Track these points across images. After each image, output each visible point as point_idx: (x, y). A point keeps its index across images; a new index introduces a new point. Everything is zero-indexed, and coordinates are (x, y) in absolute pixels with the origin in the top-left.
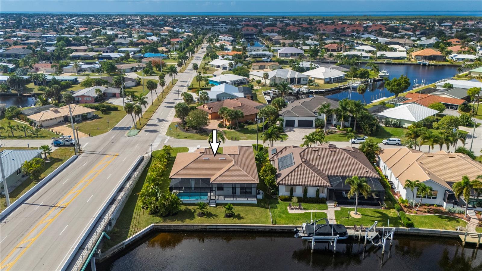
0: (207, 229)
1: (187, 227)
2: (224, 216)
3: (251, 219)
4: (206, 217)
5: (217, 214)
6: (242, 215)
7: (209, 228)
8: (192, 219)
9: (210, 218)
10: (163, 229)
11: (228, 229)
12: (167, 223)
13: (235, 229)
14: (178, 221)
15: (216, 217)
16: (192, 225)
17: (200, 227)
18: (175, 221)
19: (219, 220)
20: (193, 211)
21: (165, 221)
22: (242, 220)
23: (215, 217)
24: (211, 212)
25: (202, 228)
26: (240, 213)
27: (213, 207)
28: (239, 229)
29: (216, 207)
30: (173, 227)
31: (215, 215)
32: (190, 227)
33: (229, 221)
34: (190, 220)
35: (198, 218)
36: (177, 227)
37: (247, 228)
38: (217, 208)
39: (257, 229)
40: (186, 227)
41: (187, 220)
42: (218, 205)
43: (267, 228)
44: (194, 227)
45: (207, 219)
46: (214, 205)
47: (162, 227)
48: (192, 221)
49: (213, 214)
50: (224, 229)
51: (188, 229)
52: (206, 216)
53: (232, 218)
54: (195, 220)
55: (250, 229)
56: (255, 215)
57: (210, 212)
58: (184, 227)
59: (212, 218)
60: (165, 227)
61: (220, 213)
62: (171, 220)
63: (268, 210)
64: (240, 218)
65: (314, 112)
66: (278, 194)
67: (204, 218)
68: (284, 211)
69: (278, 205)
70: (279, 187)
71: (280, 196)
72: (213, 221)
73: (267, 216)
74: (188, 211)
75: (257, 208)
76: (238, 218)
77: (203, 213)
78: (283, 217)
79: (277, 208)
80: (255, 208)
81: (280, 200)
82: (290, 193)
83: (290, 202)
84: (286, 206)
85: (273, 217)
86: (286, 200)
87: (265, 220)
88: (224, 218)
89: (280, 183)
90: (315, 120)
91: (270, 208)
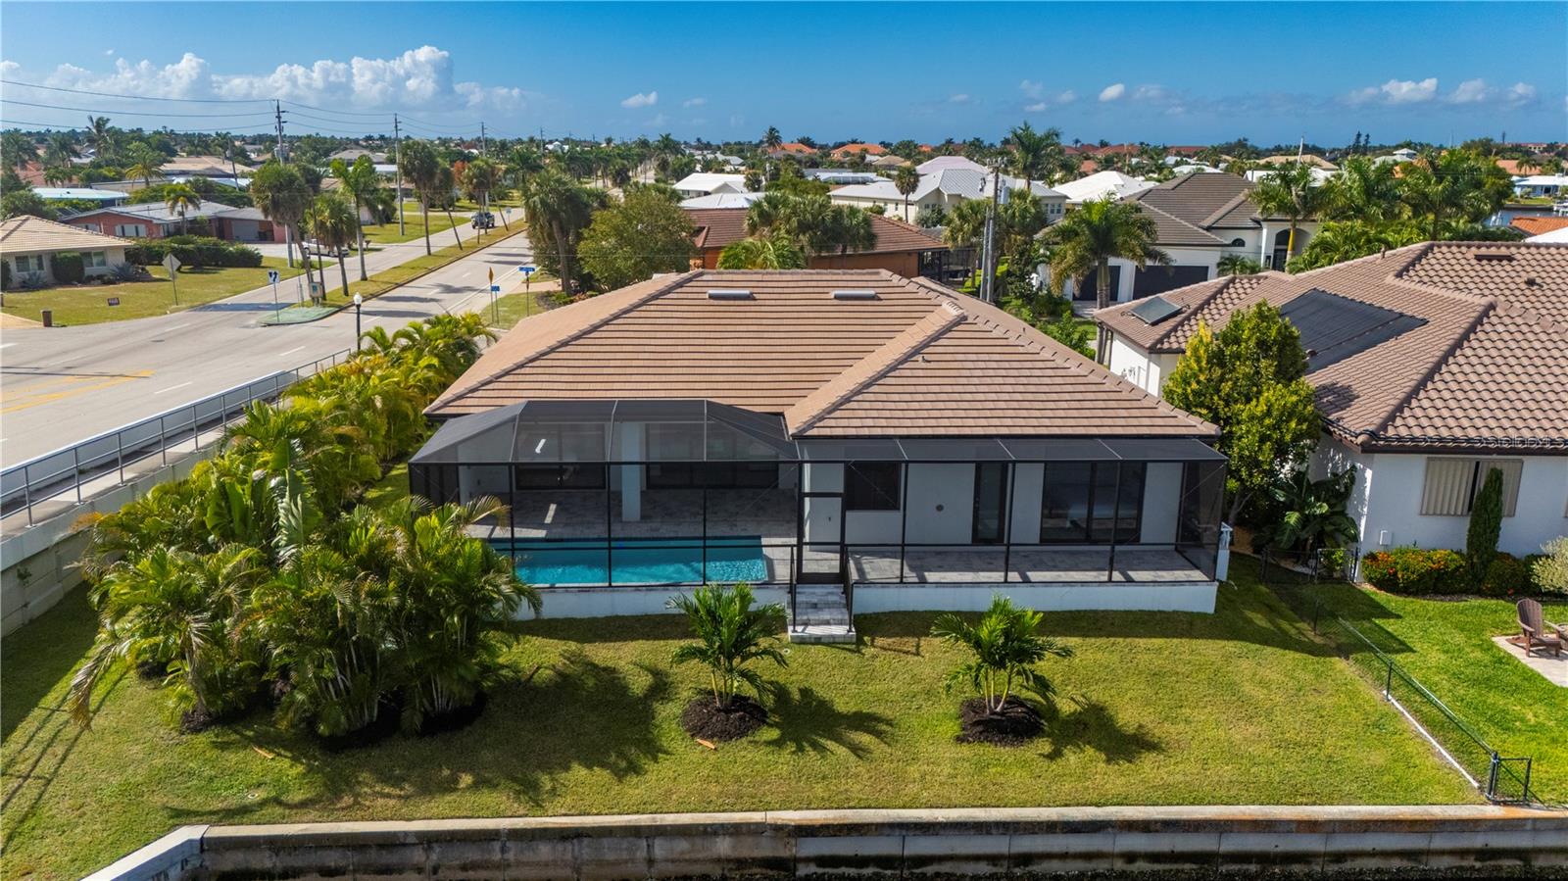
0: (803, 871)
1: (584, 848)
2: (952, 728)
3: (1232, 754)
4: (778, 743)
5: (878, 710)
6: (1128, 716)
7: (822, 861)
8: (634, 769)
9: (819, 750)
11: (1027, 859)
12: (358, 810)
13: (1102, 866)
14: (476, 782)
15: (878, 734)
16: (636, 832)
17: (723, 847)
18: (449, 786)
19: (914, 771)
20: (639, 683)
22: (1151, 768)
23: (864, 738)
24: (821, 693)
26: (1098, 695)
27: (831, 642)
28: (1141, 866)
29: (860, 642)
31: (864, 721)
32: (610, 851)
33: (1018, 776)
34: (604, 776)
35: (695, 756)
37: (1231, 844)
38: (868, 651)
39: (1339, 857)
40: (562, 851)
41: (575, 773)
42: (868, 626)
43: (1439, 842)
44: (660, 848)
45: (786, 758)
46: (840, 630)
48: (636, 789)
49: (842, 705)
50: (985, 869)
52: (775, 734)
53: (1044, 746)
54: (657, 774)
55: (1264, 858)
56: (1249, 711)
57: (806, 692)
58: (545, 850)
59: (842, 751)
61: (920, 700)
62: (397, 782)
63: (1339, 663)
64: (1125, 745)
65: (1209, 229)
66: (1355, 538)
67: (759, 755)
68: (1499, 674)
69: (1390, 625)
70: (1369, 474)
71: (1372, 557)
72: (858, 776)
73: (1379, 725)
74: (591, 682)
75: (1231, 646)
76: (1099, 748)
77: (739, 702)
78: (1537, 729)
79: (1405, 648)
80: (1211, 650)
81: (1381, 584)
82: (1466, 523)
83: (1475, 602)
84: (1480, 630)
85: (1443, 726)
86: (1436, 583)
87: (1378, 758)
88: (965, 750)
89: (1391, 432)
90: (1219, 265)
91: (1343, 651)
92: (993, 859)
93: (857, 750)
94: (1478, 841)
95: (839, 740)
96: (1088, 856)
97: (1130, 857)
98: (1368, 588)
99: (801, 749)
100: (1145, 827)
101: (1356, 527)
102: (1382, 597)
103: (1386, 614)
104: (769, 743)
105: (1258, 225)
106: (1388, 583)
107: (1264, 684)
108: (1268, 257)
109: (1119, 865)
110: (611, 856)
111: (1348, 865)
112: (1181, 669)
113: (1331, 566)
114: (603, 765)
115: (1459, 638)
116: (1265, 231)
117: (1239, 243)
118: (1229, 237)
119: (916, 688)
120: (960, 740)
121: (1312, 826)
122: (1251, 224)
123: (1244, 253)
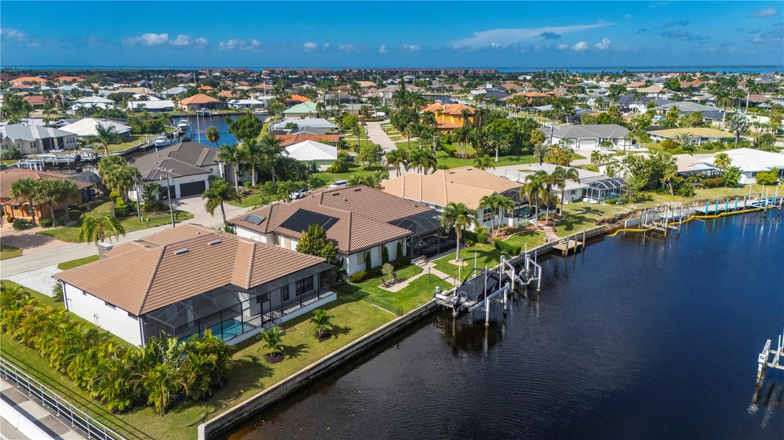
0: (311, 378)
1: (276, 392)
2: (317, 341)
3: (361, 325)
4: (291, 357)
5: (301, 343)
6: (342, 325)
7: (314, 374)
9: (300, 355)
10: (227, 424)
11: (343, 358)
12: (228, 407)
13: (354, 353)
14: (245, 391)
15: (306, 347)
17: (298, 379)
18: (240, 394)
19: (318, 350)
20: (250, 360)
21: (218, 407)
22: (352, 333)
23: (305, 349)
24: (287, 345)
25: (301, 381)
28: (359, 350)
30: (246, 409)
31: (301, 346)
32: (280, 390)
33: (335, 344)
34: (268, 378)
35: (279, 367)
36: (256, 403)
37: (370, 340)
39: (383, 335)
40: (272, 394)
41: (262, 380)
43: (395, 326)
44: (288, 385)
45: (294, 359)
47: (224, 422)
49: (294, 346)
50: (338, 363)
51: (278, 397)
52: (288, 356)
53: (333, 337)
54: (277, 372)
55: (374, 340)
56: (358, 316)
58: (269, 396)
59: (303, 353)
60: (230, 418)
61: (306, 338)
62: (229, 398)
63: (362, 301)
64: (346, 331)
65: (201, 166)
66: (347, 274)
67: (290, 361)
68: (386, 294)
69: (362, 290)
70: (348, 259)
71: (351, 277)
72: (310, 356)
73: (375, 309)
74: (240, 364)
75: (345, 305)
76: (342, 333)
77: (277, 354)
78: (396, 302)
79: (369, 294)
80: (343, 307)
81: (354, 282)
82: (365, 264)
83: (370, 280)
84: (375, 287)
85: (384, 306)
86: (364, 279)
87: (380, 316)
88: (323, 343)
89: (351, 250)
90: (208, 179)
91: (360, 299)
92: (339, 360)
93: (305, 352)
94: (398, 324)
95: (301, 352)
96: (351, 353)
97: (357, 350)
98: (352, 284)
99: (296, 357)
100: (359, 342)
101: (347, 271)
102: (356, 285)
103: (360, 288)
104: (289, 358)
105: (217, 163)
106: (356, 282)
107: (355, 310)
108: (223, 174)
109: (356, 352)
110: (280, 391)
111: (385, 336)
112: (342, 313)
113: (343, 281)
114: (265, 376)
115: (374, 289)
116: (220, 165)
117: (212, 170)
118: (208, 169)
119: (303, 336)
120: (320, 342)
121: (380, 331)
122: (214, 163)
123: (214, 173)
